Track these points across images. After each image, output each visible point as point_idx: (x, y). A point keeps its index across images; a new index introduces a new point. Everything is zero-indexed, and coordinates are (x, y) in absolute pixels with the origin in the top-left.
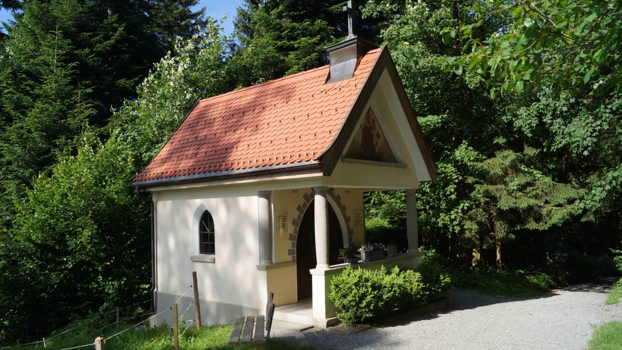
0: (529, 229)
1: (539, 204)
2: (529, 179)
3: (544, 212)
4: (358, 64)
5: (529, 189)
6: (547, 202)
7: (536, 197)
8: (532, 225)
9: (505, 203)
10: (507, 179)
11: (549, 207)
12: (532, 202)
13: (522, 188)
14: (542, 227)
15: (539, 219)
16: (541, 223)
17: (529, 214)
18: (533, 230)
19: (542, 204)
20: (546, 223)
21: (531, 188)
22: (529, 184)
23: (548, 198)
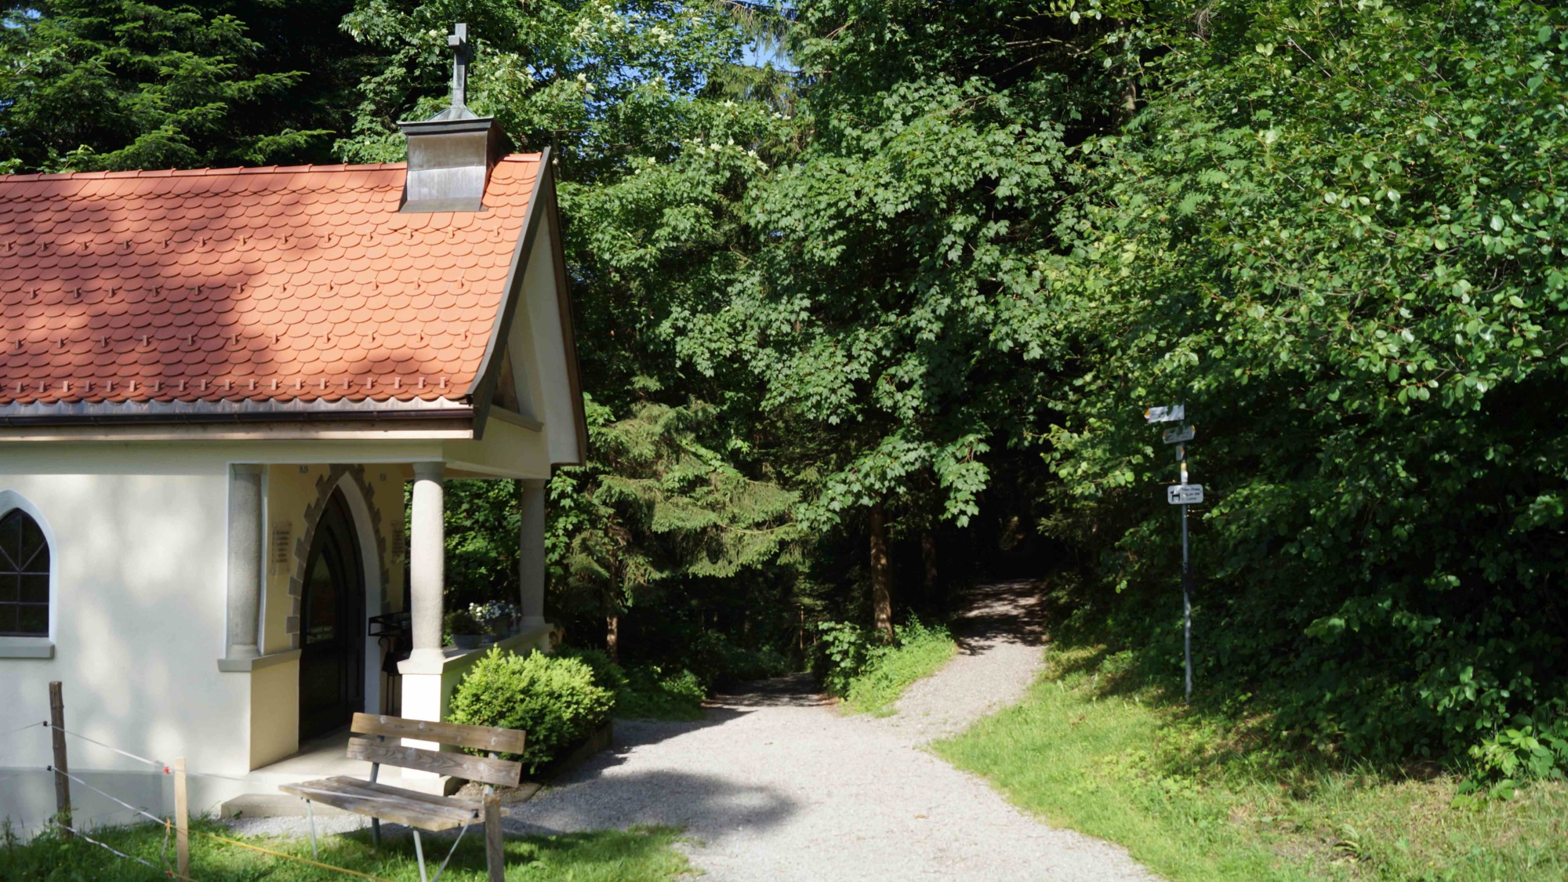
0: (695, 575)
1: (719, 523)
2: (702, 470)
3: (727, 538)
4: (488, 180)
5: (700, 491)
6: (734, 520)
7: (712, 507)
8: (703, 568)
9: (663, 520)
10: (660, 467)
11: (737, 530)
12: (706, 517)
13: (689, 486)
14: (723, 570)
15: (716, 554)
16: (720, 563)
17: (697, 545)
18: (705, 578)
19: (723, 523)
20: (730, 562)
21: (705, 489)
22: (700, 481)
23: (736, 511)
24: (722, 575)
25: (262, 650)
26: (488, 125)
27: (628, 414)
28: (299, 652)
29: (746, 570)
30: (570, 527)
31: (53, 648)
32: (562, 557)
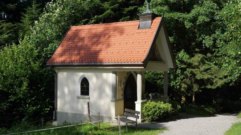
0: (208, 88)
1: (212, 77)
2: (209, 67)
3: (214, 81)
4: (152, 23)
5: (208, 71)
6: (216, 77)
7: (211, 74)
8: (209, 87)
9: (199, 77)
10: (200, 67)
11: (216, 79)
12: (210, 76)
13: (206, 70)
14: (213, 87)
15: (212, 84)
16: (213, 86)
17: (208, 82)
18: (209, 88)
19: (214, 78)
20: (215, 86)
21: (210, 71)
22: (208, 69)
23: (216, 75)
24: (213, 88)
25: (117, 99)
26: (151, 14)
27: (193, 56)
28: (123, 99)
29: (218, 87)
30: (182, 78)
31: (89, 97)
32: (180, 84)
